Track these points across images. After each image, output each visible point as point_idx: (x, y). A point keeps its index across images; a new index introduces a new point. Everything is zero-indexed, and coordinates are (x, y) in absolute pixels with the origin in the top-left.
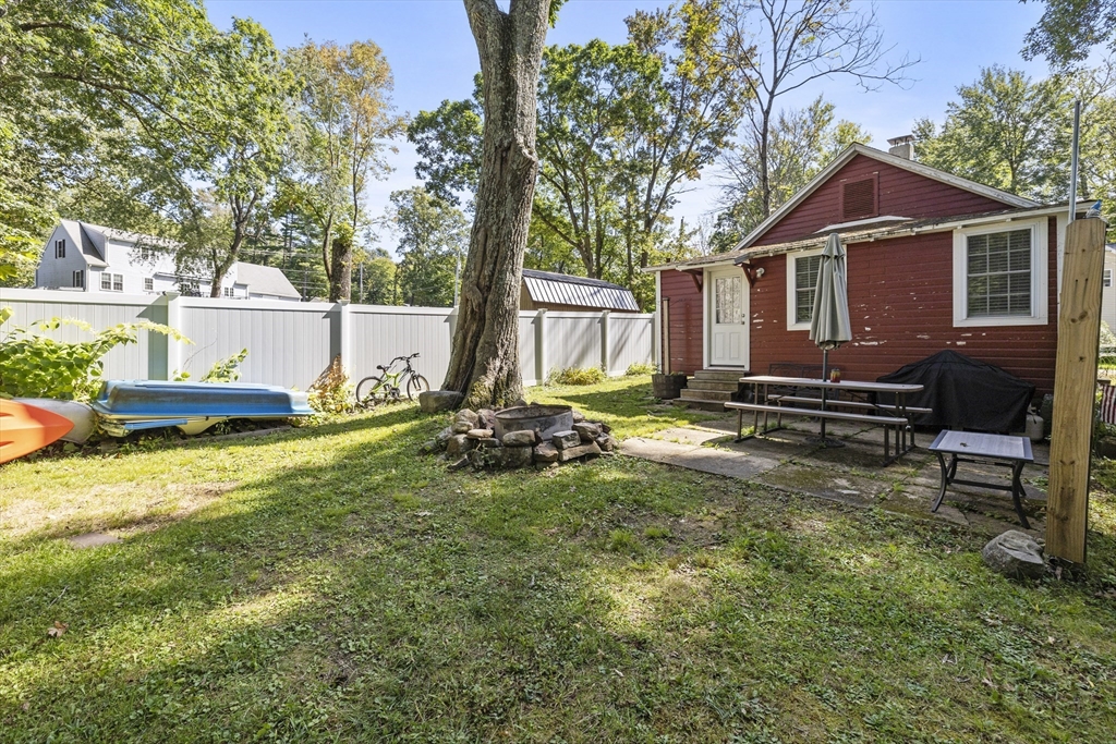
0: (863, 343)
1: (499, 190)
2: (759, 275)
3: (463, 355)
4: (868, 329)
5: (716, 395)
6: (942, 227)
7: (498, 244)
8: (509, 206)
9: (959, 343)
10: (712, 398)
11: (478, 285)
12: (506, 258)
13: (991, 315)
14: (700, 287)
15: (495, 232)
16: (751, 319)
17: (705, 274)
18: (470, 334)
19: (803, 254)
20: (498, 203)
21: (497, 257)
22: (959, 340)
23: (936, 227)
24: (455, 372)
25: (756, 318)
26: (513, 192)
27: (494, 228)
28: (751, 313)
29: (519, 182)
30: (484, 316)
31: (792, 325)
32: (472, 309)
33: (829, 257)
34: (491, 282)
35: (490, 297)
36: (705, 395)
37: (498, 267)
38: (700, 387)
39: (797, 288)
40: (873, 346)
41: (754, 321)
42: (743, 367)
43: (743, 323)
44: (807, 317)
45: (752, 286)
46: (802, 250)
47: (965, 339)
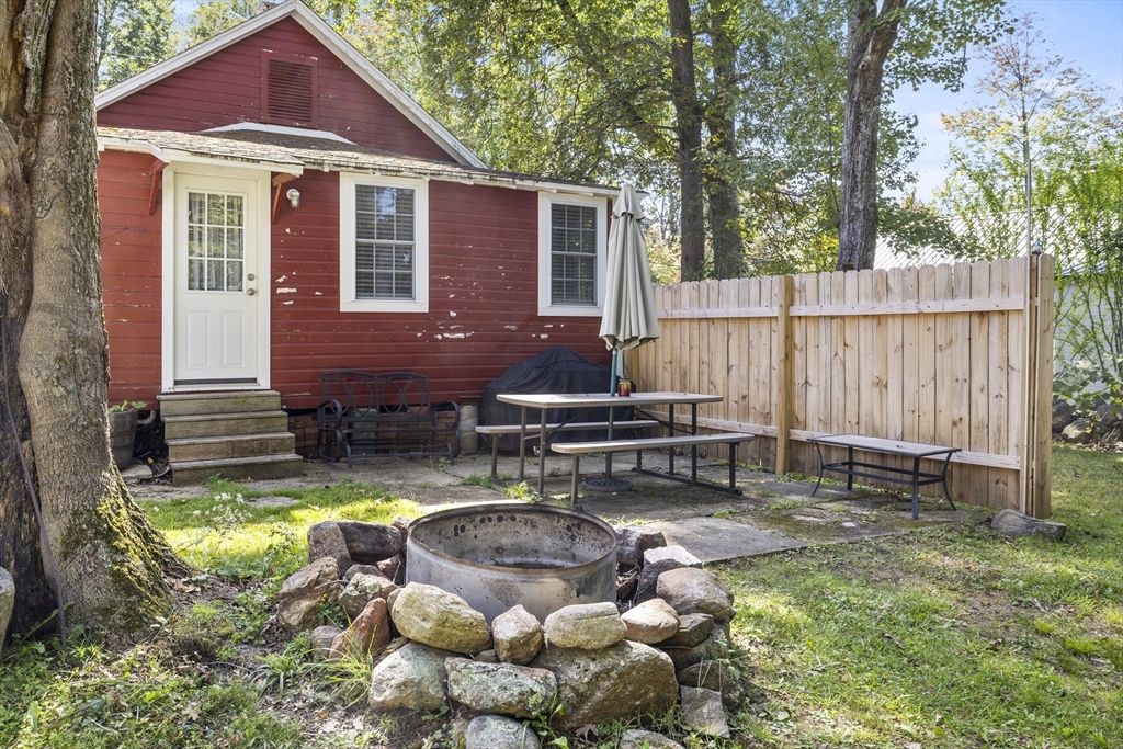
0: (447, 335)
2: (295, 203)
4: (453, 314)
6: (532, 185)
9: (542, 336)
14: (156, 202)
16: (274, 285)
17: (168, 178)
19: (370, 179)
22: (543, 332)
25: (283, 285)
28: (274, 277)
31: (349, 302)
38: (201, 431)
39: (358, 237)
40: (459, 340)
41: (279, 291)
42: (254, 380)
43: (252, 292)
44: (389, 290)
45: (275, 220)
46: (378, 174)
47: (547, 331)
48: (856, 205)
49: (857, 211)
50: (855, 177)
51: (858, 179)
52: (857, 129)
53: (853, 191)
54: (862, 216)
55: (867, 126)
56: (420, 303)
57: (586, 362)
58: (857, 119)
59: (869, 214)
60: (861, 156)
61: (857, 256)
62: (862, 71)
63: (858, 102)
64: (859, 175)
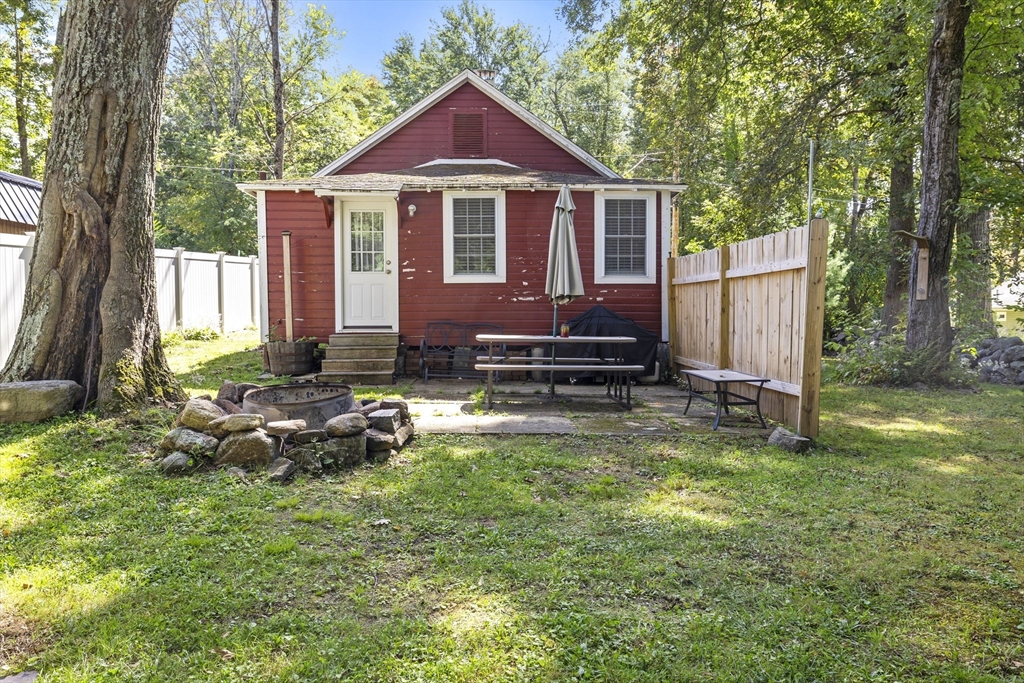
0: (520, 298)
1: (126, 29)
2: (411, 214)
3: (62, 313)
4: (525, 283)
5: (374, 364)
6: (589, 187)
7: (128, 124)
8: (144, 61)
9: (598, 299)
10: (369, 369)
11: (90, 189)
12: (143, 149)
13: (620, 273)
14: (330, 220)
15: (122, 101)
16: (401, 267)
17: (337, 205)
18: (76, 277)
19: (464, 194)
20: (125, 51)
21: (125, 146)
22: (599, 296)
23: (586, 187)
24: (46, 346)
25: (406, 267)
26: (149, 39)
27: (121, 94)
28: (401, 260)
29: (158, 24)
30: (109, 246)
31: (450, 276)
32: (82, 232)
33: (563, 210)
34: (116, 187)
35: (117, 214)
36: (359, 366)
37: (128, 164)
38: (345, 356)
39: (455, 233)
40: (530, 302)
41: (404, 270)
42: (390, 327)
43: (389, 272)
44: (465, 268)
45: (401, 226)
46: (464, 190)
47: (603, 295)
48: (933, 176)
49: (933, 181)
50: (933, 149)
51: (935, 151)
52: (934, 104)
53: (930, 162)
54: (937, 186)
55: (944, 100)
56: (500, 276)
57: (617, 317)
58: (934, 94)
59: (945, 183)
60: (937, 129)
61: (932, 224)
62: (938, 48)
63: (935, 78)
64: (936, 147)
